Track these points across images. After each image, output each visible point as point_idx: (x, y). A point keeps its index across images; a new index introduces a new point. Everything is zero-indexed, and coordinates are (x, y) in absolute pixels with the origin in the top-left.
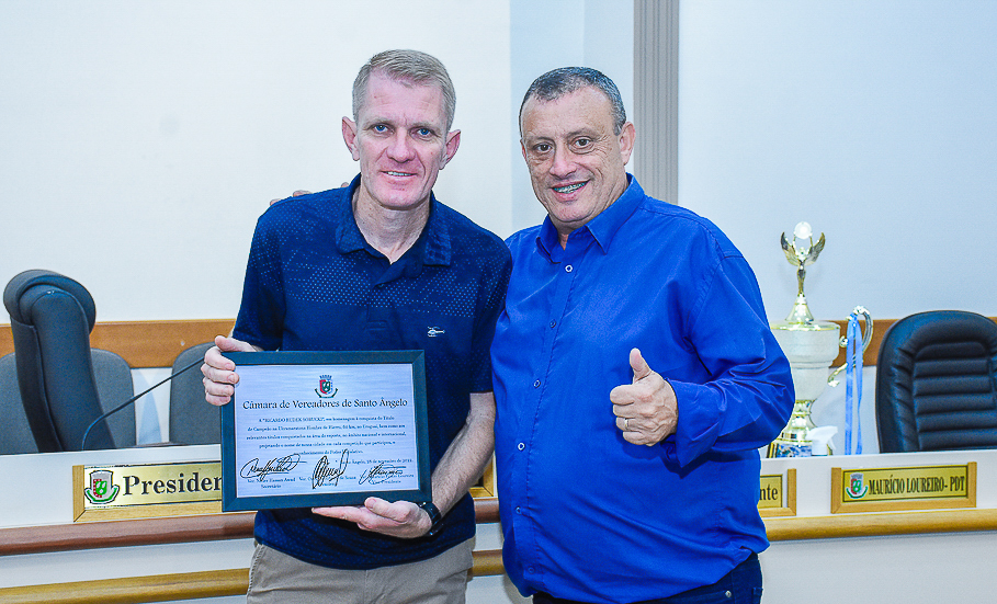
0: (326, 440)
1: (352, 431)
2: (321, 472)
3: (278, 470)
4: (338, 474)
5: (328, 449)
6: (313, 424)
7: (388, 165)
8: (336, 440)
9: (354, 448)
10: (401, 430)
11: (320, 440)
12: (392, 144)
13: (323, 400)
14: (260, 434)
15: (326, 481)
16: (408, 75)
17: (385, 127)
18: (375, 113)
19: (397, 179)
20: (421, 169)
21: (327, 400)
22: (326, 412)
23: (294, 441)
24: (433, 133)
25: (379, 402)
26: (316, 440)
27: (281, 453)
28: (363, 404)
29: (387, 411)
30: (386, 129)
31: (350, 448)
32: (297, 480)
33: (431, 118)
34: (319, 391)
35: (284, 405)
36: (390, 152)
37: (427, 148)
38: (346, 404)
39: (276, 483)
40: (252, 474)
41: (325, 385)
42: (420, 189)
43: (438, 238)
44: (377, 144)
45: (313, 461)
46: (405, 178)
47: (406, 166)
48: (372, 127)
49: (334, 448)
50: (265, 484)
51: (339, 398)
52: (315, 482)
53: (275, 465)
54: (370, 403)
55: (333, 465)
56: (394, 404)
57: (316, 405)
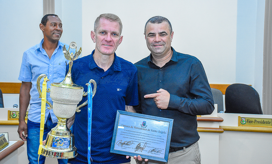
0: (141, 139)
1: (149, 138)
2: (138, 147)
3: (127, 144)
4: (143, 149)
5: (141, 141)
6: (138, 134)
7: (105, 43)
8: (144, 139)
9: (149, 143)
10: (163, 140)
11: (140, 139)
12: (106, 37)
13: (143, 128)
14: (124, 134)
15: (139, 150)
16: (111, 19)
17: (104, 32)
18: (102, 29)
19: (107, 47)
20: (114, 45)
21: (144, 128)
22: (143, 131)
23: (132, 137)
24: (117, 35)
25: (158, 131)
26: (138, 138)
27: (128, 140)
28: (154, 131)
29: (160, 134)
30: (104, 33)
31: (147, 143)
32: (131, 148)
33: (117, 31)
34: (142, 125)
35: (132, 127)
36: (106, 39)
37: (115, 39)
38: (149, 130)
39: (125, 148)
40: (120, 144)
41: (144, 124)
42: (113, 50)
43: (117, 64)
44: (102, 37)
45: (137, 144)
46: (109, 47)
47: (110, 43)
48: (101, 33)
49: (143, 142)
50: (122, 147)
51: (147, 128)
52: (136, 150)
53: (126, 143)
54: (155, 131)
55: (142, 146)
56: (162, 133)
57: (140, 129)
